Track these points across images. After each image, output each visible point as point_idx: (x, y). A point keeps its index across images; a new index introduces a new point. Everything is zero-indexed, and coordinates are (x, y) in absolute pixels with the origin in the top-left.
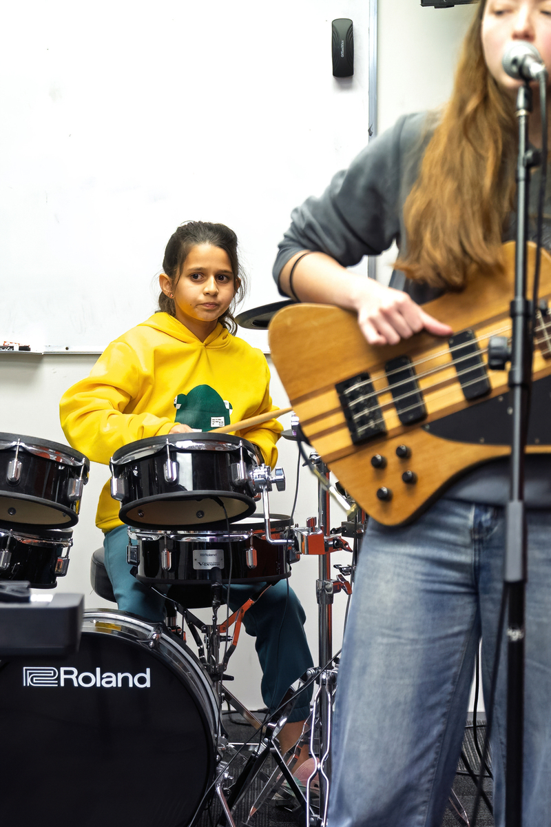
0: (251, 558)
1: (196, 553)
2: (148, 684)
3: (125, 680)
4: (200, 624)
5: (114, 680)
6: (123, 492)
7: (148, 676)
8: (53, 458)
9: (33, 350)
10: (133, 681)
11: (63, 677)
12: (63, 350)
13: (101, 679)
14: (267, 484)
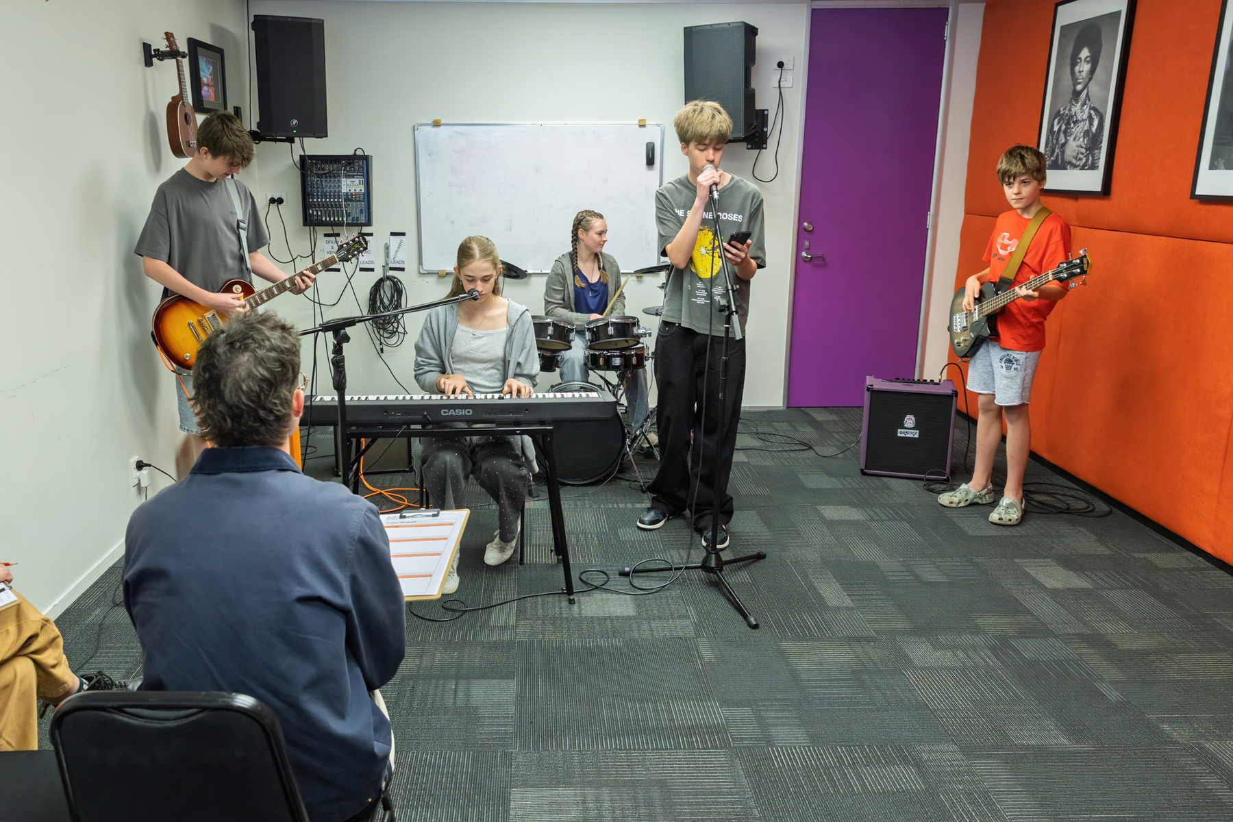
0: (634, 360)
1: (613, 359)
4: (611, 384)
6: (590, 338)
8: (562, 325)
12: (539, 272)
14: (645, 334)
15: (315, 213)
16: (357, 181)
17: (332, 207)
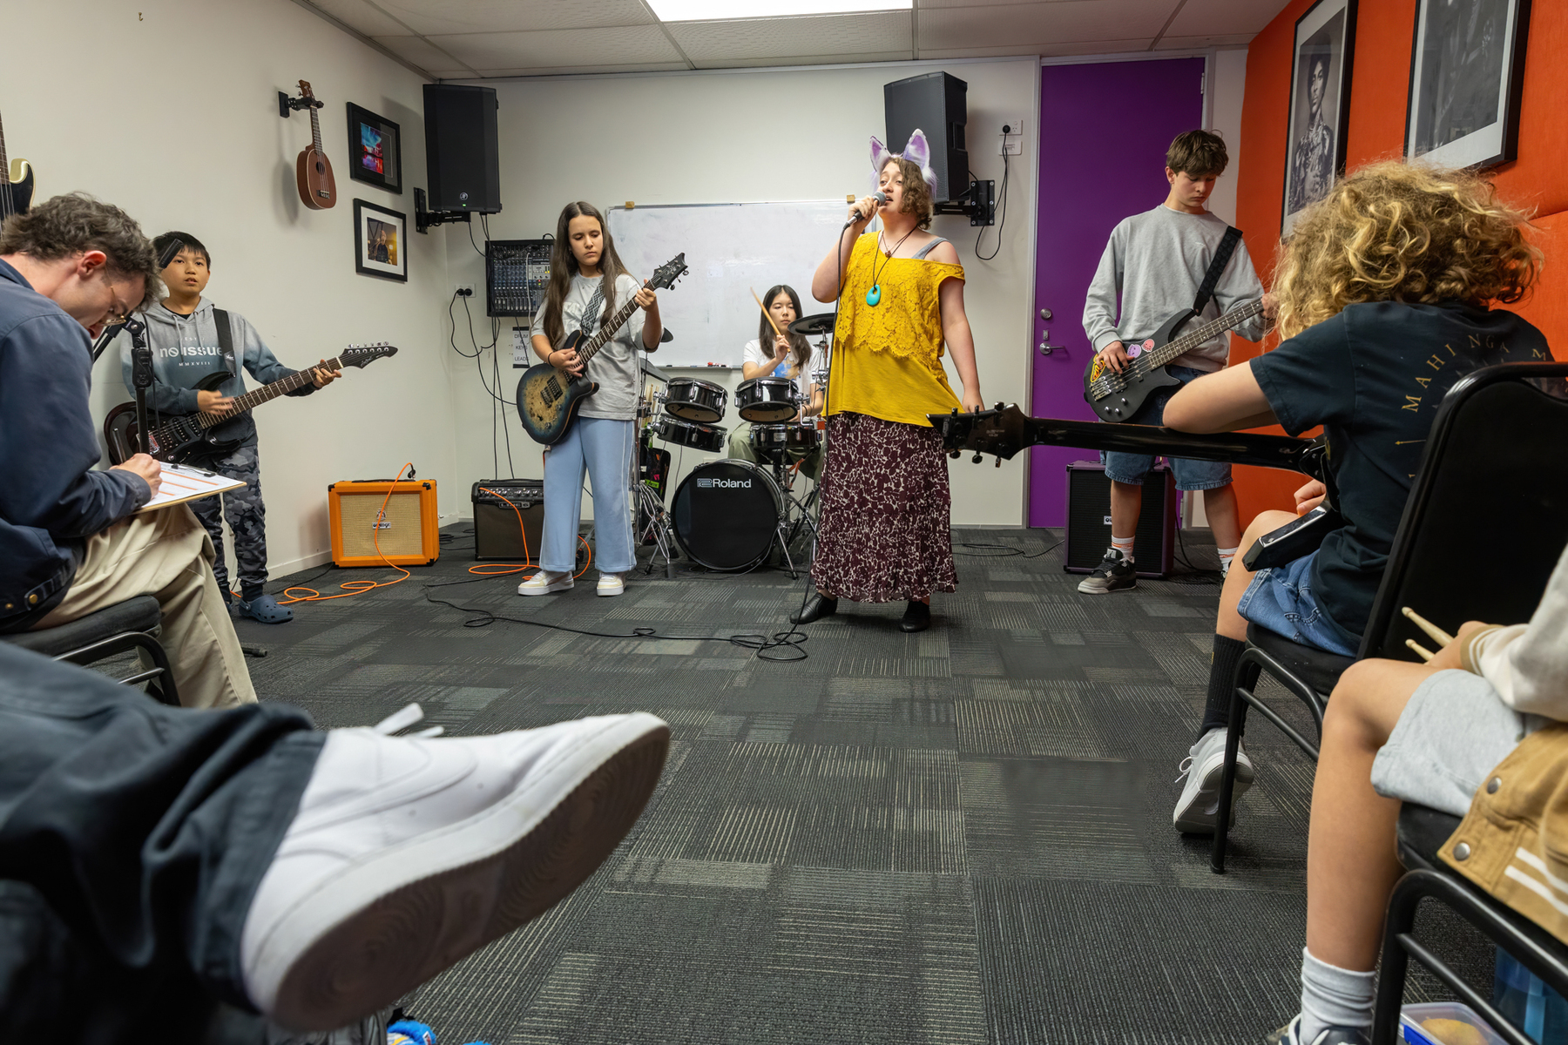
0: (798, 436)
1: (775, 434)
2: (750, 486)
3: (740, 484)
5: (736, 484)
6: (741, 405)
7: (750, 482)
8: (711, 390)
9: (728, 366)
10: (744, 485)
11: (714, 483)
13: (730, 484)
15: (500, 302)
16: (543, 267)
17: (518, 296)
